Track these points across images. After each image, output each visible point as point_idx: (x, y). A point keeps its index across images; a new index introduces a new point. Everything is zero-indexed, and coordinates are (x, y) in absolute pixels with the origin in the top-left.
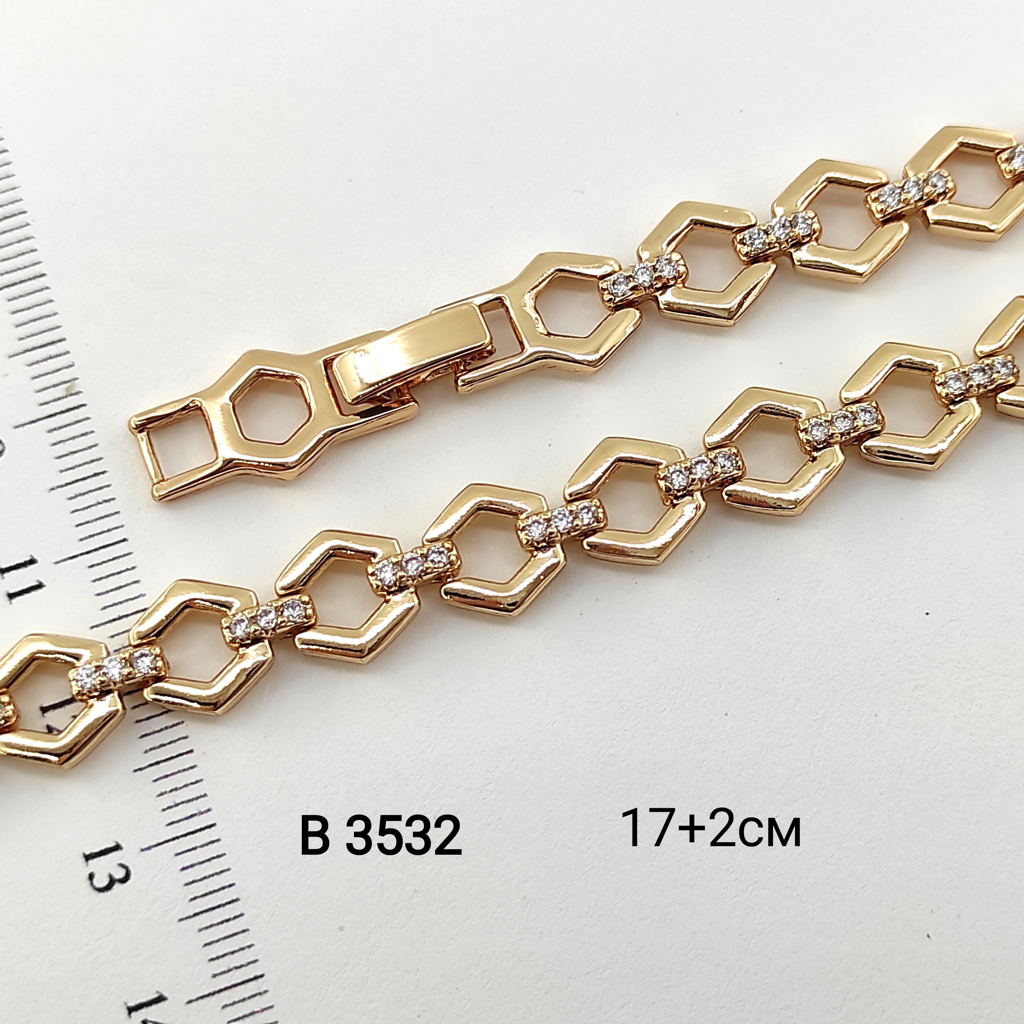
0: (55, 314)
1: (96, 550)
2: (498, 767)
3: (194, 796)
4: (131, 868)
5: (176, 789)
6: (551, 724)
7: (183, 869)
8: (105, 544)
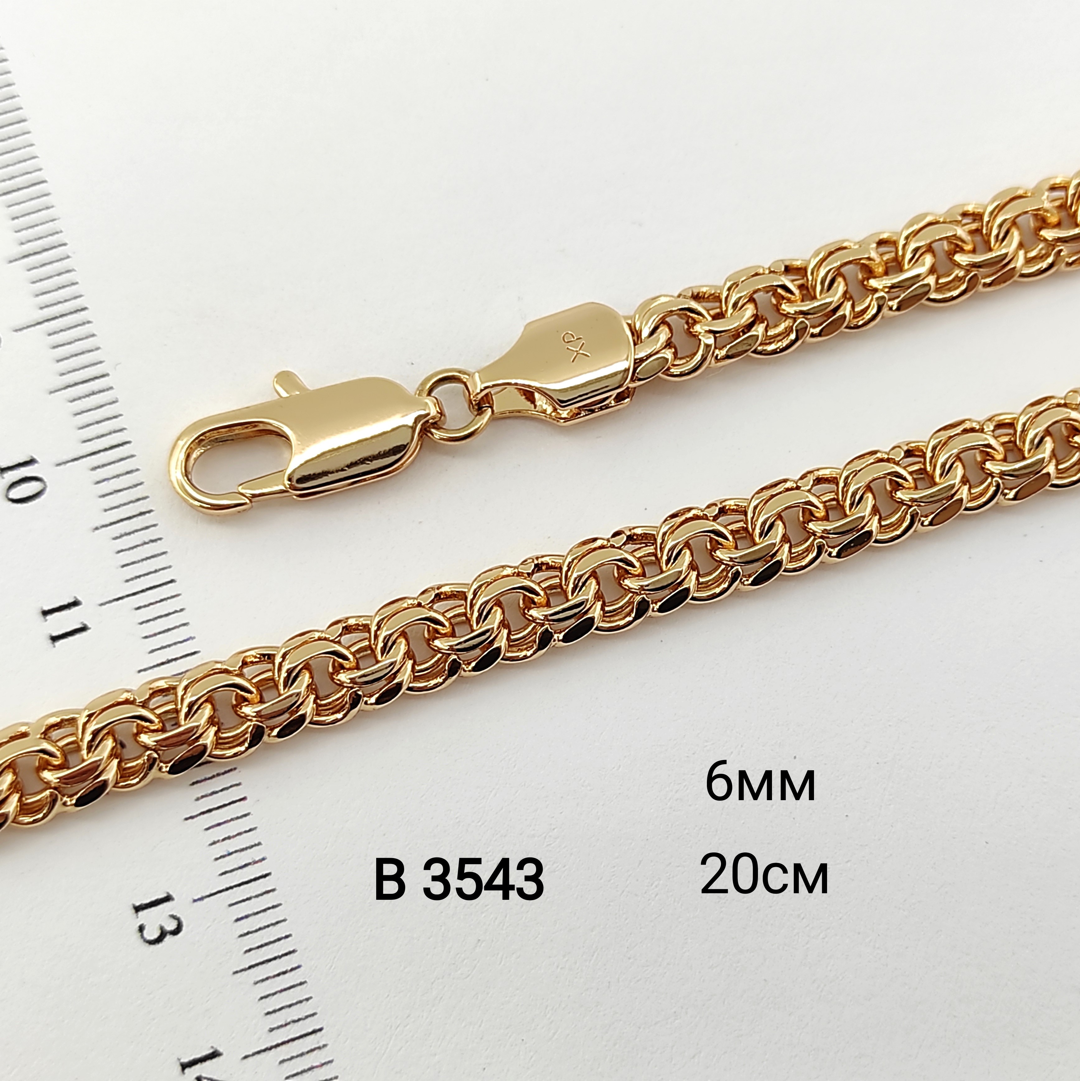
0: (98, 349)
1: (143, 591)
2: (561, 813)
3: (248, 845)
4: (183, 919)
5: (229, 838)
6: (616, 769)
7: (238, 920)
8: (152, 585)
